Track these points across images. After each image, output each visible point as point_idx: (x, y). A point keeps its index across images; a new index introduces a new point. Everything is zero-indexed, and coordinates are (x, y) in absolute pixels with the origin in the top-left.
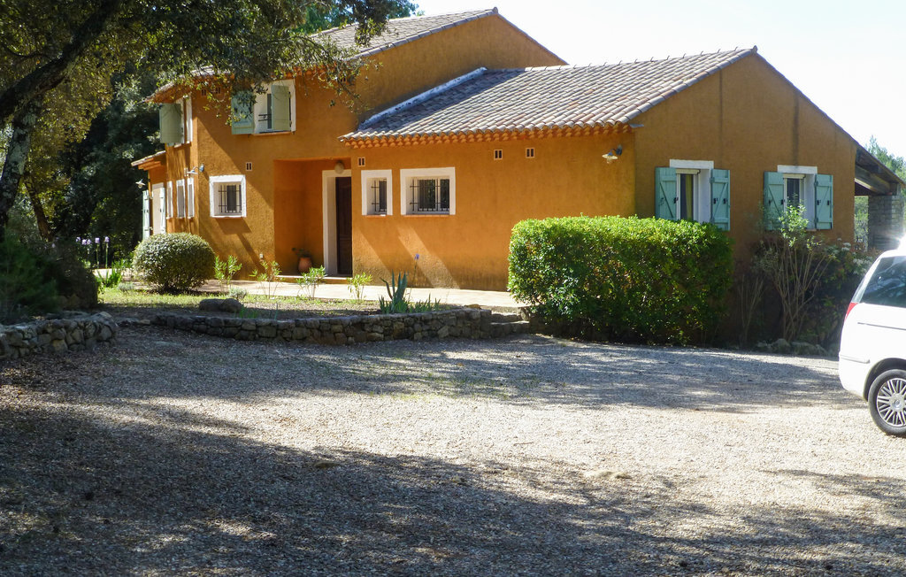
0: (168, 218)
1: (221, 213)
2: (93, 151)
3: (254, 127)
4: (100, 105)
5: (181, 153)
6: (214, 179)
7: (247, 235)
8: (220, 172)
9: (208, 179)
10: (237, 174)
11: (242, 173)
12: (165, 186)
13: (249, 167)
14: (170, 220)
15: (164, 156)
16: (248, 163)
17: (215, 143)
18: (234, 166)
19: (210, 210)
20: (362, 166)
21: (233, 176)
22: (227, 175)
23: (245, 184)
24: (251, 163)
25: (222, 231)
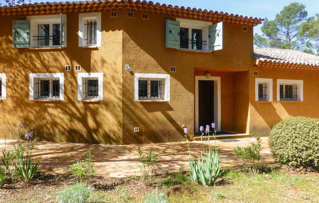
6: (138, 75)
7: (170, 113)
8: (145, 70)
9: (133, 74)
10: (165, 73)
11: (168, 73)
13: (173, 69)
16: (173, 67)
17: (142, 51)
18: (160, 68)
19: (134, 97)
20: (256, 76)
21: (158, 74)
22: (153, 73)
23: (169, 80)
24: (176, 67)
25: (146, 111)
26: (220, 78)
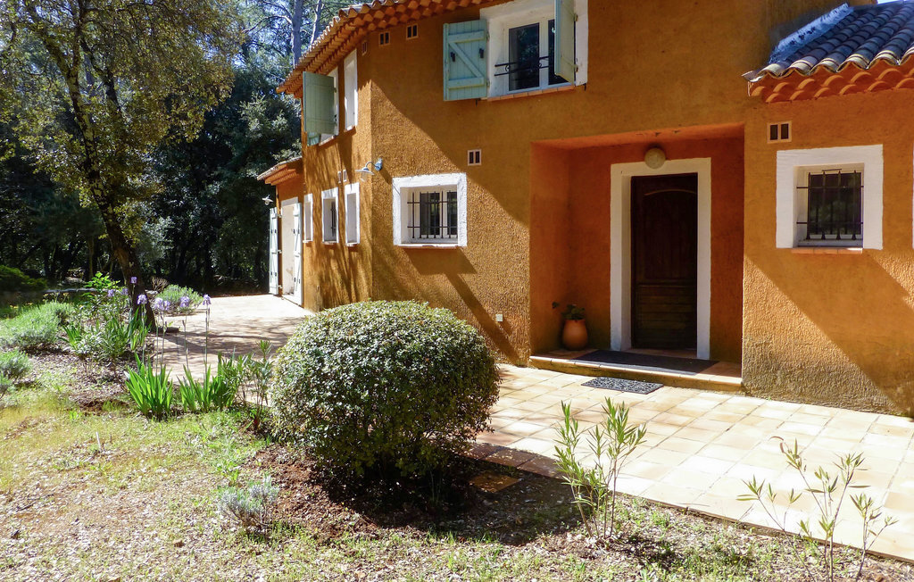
0: (305, 241)
1: (413, 239)
2: (216, 170)
3: (487, 84)
4: (218, 97)
5: (333, 151)
6: (400, 183)
7: (467, 278)
8: (414, 169)
9: (389, 180)
10: (455, 171)
11: (462, 170)
12: (301, 201)
13: (475, 158)
14: (309, 245)
15: (301, 160)
16: (474, 151)
17: (407, 121)
18: (444, 159)
19: (392, 235)
20: (780, 140)
21: (441, 175)
22: (429, 174)
23: (465, 188)
24: (480, 151)
25: (415, 269)
26: (708, 161)
